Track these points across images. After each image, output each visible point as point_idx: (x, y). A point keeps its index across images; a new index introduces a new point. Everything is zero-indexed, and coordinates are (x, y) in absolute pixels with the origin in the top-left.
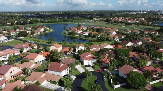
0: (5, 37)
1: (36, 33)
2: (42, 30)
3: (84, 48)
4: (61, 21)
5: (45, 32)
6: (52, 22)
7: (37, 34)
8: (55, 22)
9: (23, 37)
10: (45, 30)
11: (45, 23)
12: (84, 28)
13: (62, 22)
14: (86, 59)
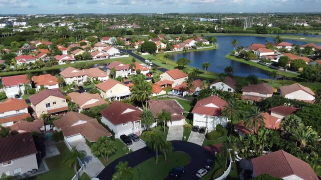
0: (118, 50)
1: (175, 48)
2: (192, 43)
3: (230, 88)
4: (252, 31)
5: (196, 48)
6: (230, 32)
7: (176, 51)
8: (236, 32)
9: (146, 54)
10: (199, 44)
11: (217, 33)
12: (286, 47)
13: (253, 33)
14: (201, 113)
